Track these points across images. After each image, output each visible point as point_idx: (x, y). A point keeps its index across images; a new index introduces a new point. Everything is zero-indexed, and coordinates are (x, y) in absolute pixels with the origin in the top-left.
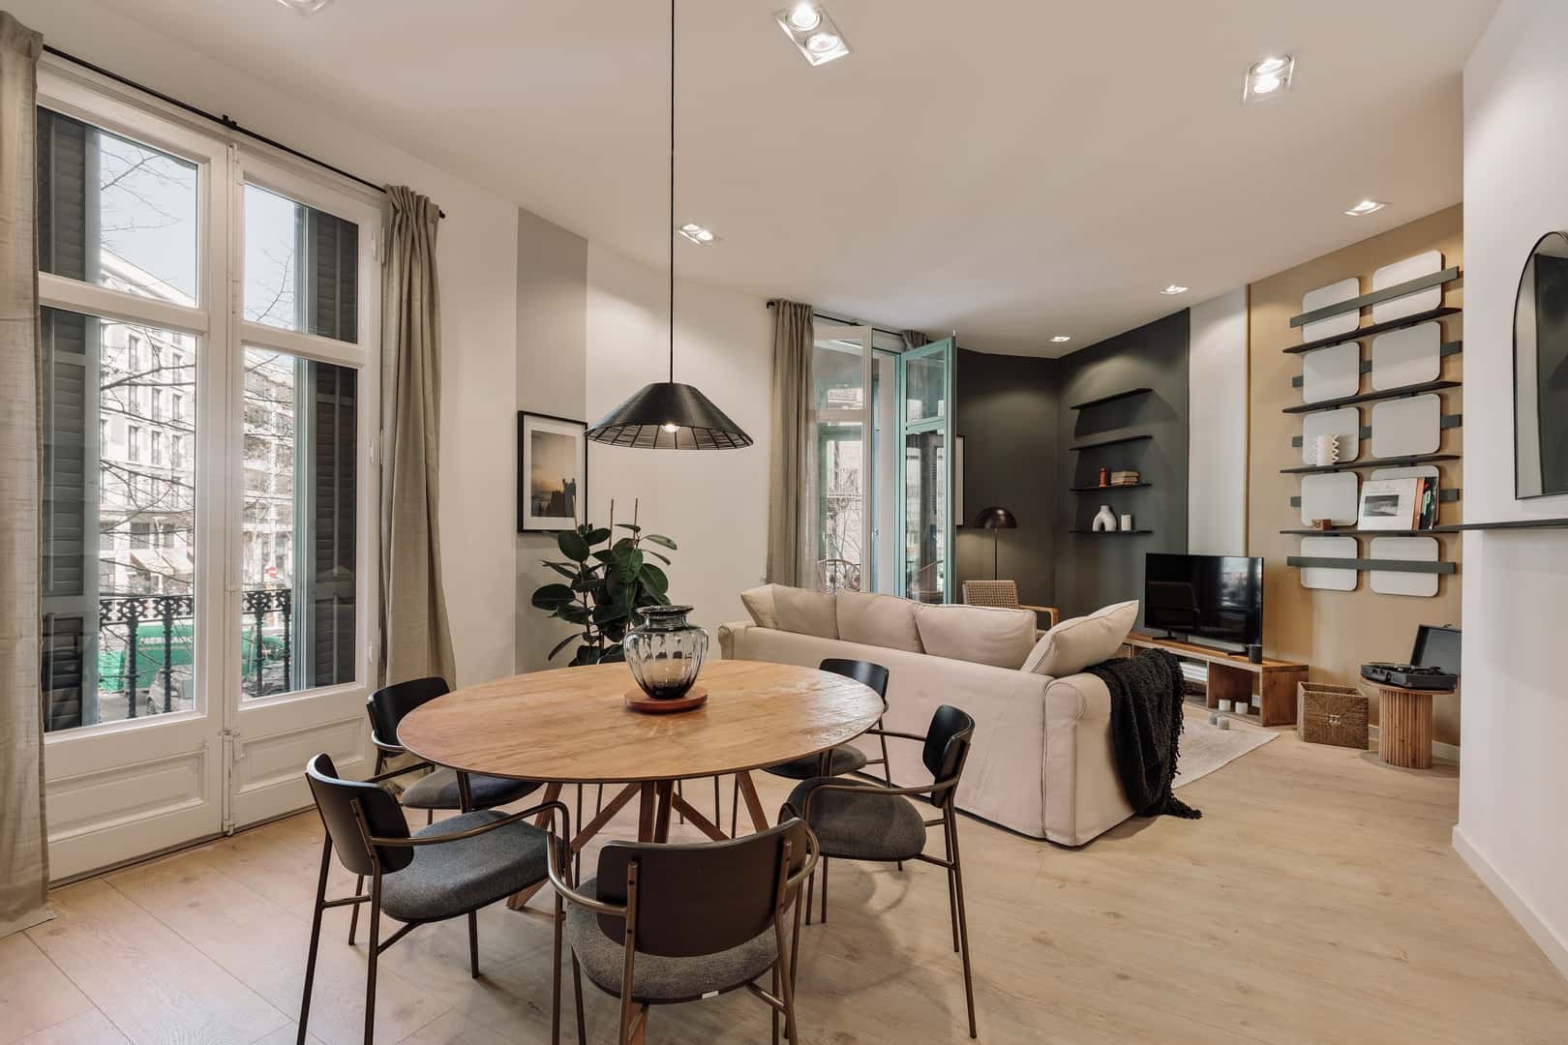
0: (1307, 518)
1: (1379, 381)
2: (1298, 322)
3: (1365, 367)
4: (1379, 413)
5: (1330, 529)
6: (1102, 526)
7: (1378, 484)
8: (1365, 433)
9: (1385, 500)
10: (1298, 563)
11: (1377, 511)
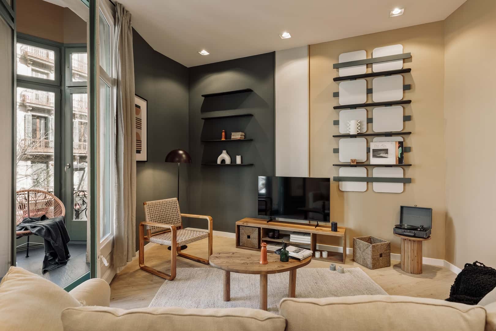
2: (337, 67)
3: (369, 91)
4: (377, 112)
8: (370, 121)
9: (382, 151)
10: (339, 179)
11: (378, 156)
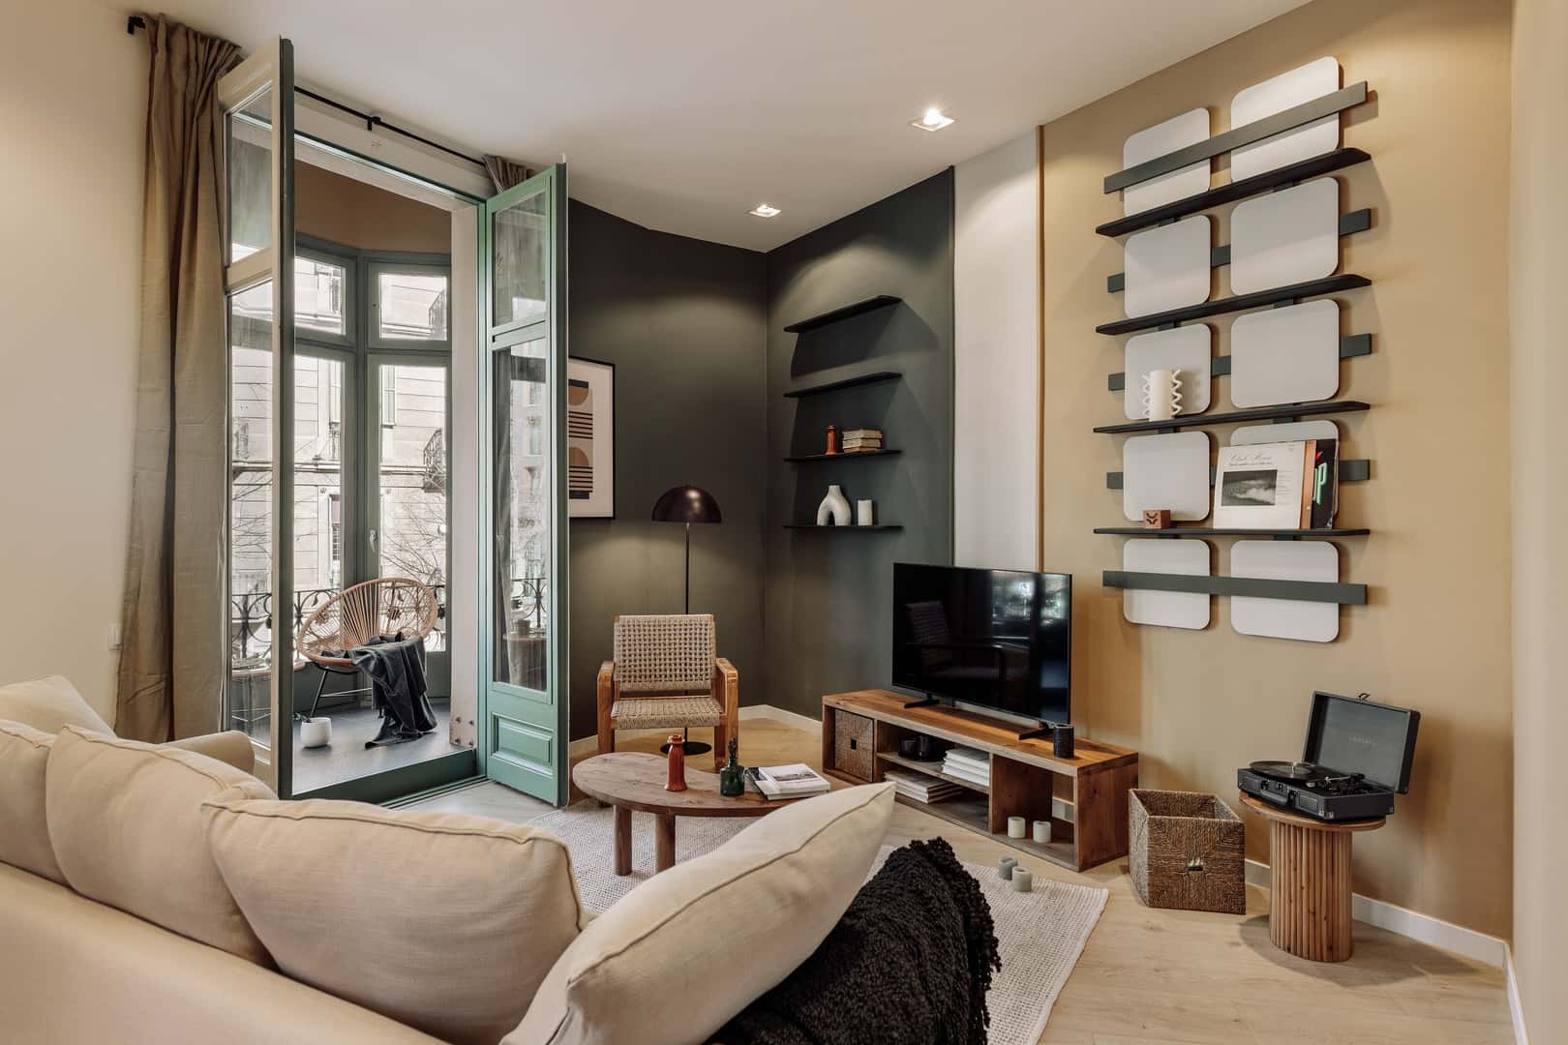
0: (1134, 507)
1: (1242, 280)
2: (1116, 185)
3: (1220, 257)
4: (1244, 333)
5: (1171, 527)
6: (831, 517)
7: (1242, 452)
8: (1220, 366)
9: (1254, 479)
10: (1119, 582)
11: (1242, 496)
